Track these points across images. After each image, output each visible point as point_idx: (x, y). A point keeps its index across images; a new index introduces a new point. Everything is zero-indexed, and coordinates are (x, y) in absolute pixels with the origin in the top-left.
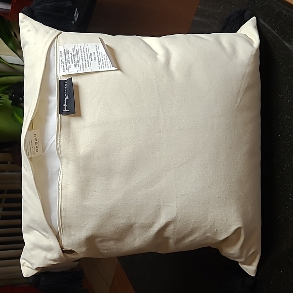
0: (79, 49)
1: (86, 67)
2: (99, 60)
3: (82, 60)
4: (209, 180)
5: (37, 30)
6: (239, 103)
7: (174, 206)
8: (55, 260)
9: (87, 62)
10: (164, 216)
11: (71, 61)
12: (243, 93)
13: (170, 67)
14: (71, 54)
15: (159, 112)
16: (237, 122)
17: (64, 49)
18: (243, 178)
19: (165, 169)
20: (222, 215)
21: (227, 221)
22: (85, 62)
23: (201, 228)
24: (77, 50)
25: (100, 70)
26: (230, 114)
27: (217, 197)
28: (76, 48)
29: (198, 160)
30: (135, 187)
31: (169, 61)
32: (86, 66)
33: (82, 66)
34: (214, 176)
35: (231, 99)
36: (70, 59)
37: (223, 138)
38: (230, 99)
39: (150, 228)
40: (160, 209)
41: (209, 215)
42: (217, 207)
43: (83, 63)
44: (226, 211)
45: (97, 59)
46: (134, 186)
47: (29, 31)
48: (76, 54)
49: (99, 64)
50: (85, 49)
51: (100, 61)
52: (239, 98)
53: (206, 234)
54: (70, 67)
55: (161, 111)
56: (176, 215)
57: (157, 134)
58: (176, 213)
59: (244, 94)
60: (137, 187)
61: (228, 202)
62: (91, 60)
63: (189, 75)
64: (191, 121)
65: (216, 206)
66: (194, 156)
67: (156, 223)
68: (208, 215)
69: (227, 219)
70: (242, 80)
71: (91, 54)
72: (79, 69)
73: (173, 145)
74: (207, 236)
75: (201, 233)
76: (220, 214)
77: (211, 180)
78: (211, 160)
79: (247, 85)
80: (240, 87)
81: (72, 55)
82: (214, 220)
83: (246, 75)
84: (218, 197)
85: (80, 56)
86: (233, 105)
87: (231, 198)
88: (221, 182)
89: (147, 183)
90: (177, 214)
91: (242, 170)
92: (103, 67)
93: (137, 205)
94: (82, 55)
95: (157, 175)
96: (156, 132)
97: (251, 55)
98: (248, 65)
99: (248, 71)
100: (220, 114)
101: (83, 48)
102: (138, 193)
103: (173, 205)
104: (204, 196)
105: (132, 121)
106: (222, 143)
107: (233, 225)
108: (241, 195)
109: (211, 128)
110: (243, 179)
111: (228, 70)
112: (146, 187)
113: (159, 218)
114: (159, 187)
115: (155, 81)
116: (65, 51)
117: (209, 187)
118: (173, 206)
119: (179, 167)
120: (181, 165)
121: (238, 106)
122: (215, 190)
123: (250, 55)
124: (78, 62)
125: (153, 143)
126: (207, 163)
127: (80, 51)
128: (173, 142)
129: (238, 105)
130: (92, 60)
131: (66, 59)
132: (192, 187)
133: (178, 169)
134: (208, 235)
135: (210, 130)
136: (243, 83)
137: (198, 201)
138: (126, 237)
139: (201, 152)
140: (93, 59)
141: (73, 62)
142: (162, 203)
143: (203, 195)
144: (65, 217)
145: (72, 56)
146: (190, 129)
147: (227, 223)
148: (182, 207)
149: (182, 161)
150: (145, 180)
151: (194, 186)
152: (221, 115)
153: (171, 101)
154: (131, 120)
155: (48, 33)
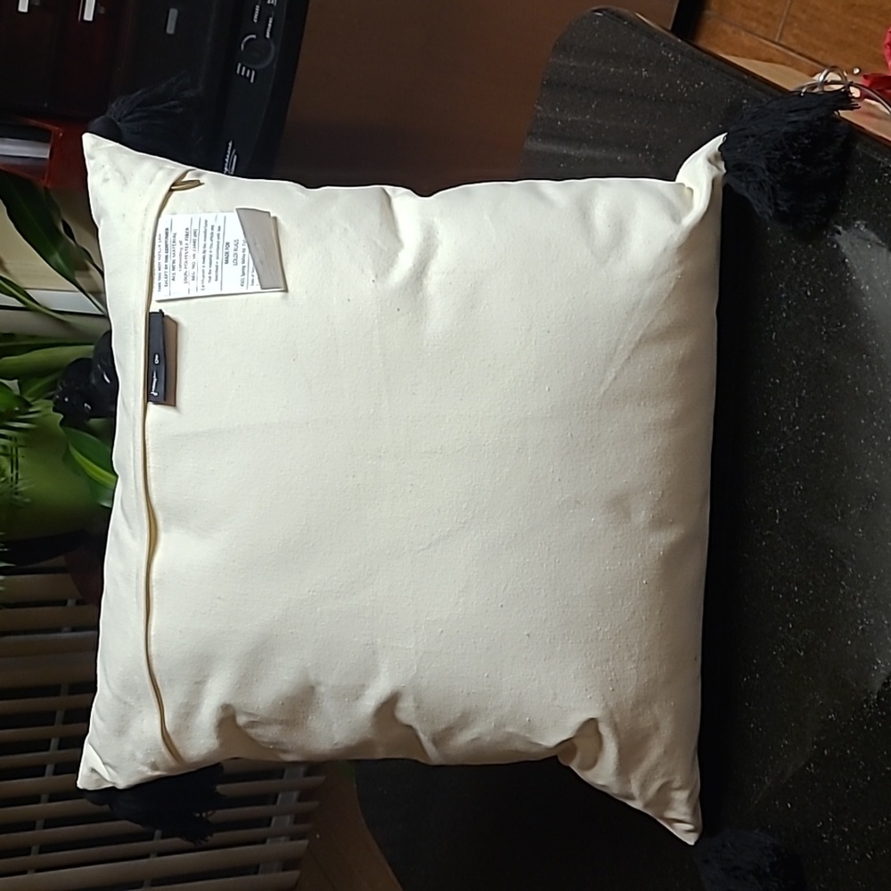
0: (202, 230)
1: (209, 281)
2: (243, 262)
3: (204, 263)
4: (503, 587)
5: (124, 179)
6: (610, 385)
7: (410, 649)
8: (154, 767)
9: (213, 268)
10: (387, 674)
11: (177, 264)
12: (626, 357)
13: (425, 282)
14: (181, 242)
15: (380, 404)
16: (599, 435)
17: (167, 229)
18: (609, 587)
19: (388, 552)
20: (539, 683)
21: (555, 699)
22: (210, 266)
23: (488, 711)
24: (195, 233)
25: (243, 290)
26: (578, 415)
27: (526, 633)
28: (195, 226)
29: (475, 535)
30: (311, 593)
31: (424, 268)
32: (210, 278)
33: (200, 278)
34: (517, 579)
35: (585, 375)
36: (177, 258)
37: (553, 479)
38: (582, 374)
39: (357, 698)
40: (374, 653)
41: (504, 680)
42: (526, 659)
43: (203, 271)
44: (552, 673)
45: (240, 260)
46: (309, 591)
47: (106, 180)
48: (192, 243)
49: (244, 274)
50: (216, 229)
51: (246, 264)
52: (613, 370)
53: (504, 726)
54: (173, 279)
55: (386, 402)
56: (415, 671)
57: (370, 462)
58: (415, 667)
59: (629, 358)
60: (315, 594)
61: (559, 648)
62: (224, 262)
63: (472, 307)
64: (463, 430)
65: (524, 656)
66: (465, 522)
67: (368, 687)
68: (501, 678)
69: (555, 694)
70: (626, 319)
71: (228, 244)
72: (193, 284)
73: (410, 492)
74: (509, 733)
75: (491, 722)
76: (535, 680)
77: (508, 590)
78: (513, 535)
79: (640, 333)
80: (619, 339)
81: (184, 246)
82: (520, 693)
83: (640, 307)
84: (528, 635)
85: (201, 250)
86: (590, 391)
87: (567, 638)
88: (538, 594)
89: (341, 587)
90: (418, 669)
91: (607, 565)
92: (250, 282)
93: (317, 640)
94: (205, 246)
95: (367, 568)
96: (369, 457)
97: (665, 250)
98: (650, 279)
99: (648, 292)
100: (548, 415)
101: (212, 227)
102: (318, 610)
103: (408, 647)
104: (487, 628)
105: (310, 425)
106: (547, 491)
107: (574, 709)
108: (601, 633)
109: (517, 452)
110: (611, 590)
111: (587, 293)
112: (338, 595)
113: (375, 677)
114: (372, 598)
115: (376, 321)
116: (167, 234)
117: (502, 606)
118: (406, 650)
119: (423, 549)
120: (430, 544)
121: (604, 393)
122: (519, 615)
123: (660, 248)
124: (193, 267)
125: (358, 485)
126: (500, 543)
127: (202, 234)
128: (412, 485)
129: (608, 389)
130: (227, 262)
131: (167, 257)
132: (457, 604)
133: (420, 554)
134: (510, 729)
135: (513, 457)
136: (630, 329)
137: (473, 640)
138: (308, 716)
139: (486, 513)
140: (231, 258)
141: (183, 266)
142: (379, 640)
143: (486, 626)
144: (158, 656)
145: (182, 249)
146: (458, 451)
147: (557, 703)
148: (430, 653)
149: (433, 535)
150: (335, 578)
151: (462, 600)
152: (550, 417)
153: (416, 376)
154: (308, 423)
155: (151, 182)
